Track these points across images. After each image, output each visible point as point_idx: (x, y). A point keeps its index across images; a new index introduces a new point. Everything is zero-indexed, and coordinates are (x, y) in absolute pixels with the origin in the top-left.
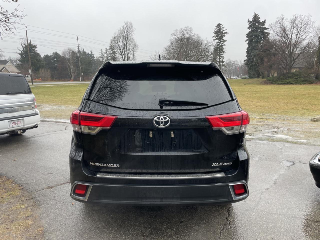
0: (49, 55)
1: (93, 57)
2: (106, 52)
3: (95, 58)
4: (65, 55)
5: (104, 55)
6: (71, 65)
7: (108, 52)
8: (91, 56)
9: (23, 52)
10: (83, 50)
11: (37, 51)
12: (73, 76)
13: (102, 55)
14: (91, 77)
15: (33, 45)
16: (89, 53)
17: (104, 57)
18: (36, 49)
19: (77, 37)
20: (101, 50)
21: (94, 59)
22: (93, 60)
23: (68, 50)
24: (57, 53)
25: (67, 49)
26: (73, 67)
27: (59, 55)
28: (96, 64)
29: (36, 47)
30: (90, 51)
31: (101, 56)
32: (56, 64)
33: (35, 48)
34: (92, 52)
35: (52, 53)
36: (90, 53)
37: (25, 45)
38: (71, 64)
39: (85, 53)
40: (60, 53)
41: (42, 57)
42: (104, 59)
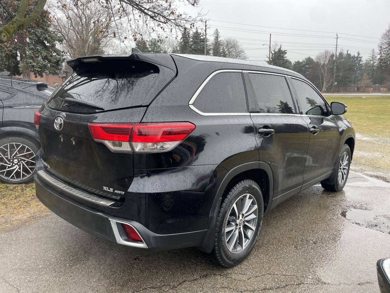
0: (301, 61)
1: (360, 61)
2: (380, 52)
3: (362, 61)
4: (320, 60)
5: (376, 57)
6: (325, 73)
7: (382, 53)
8: (357, 59)
9: (271, 60)
10: (347, 52)
11: (286, 57)
12: (325, 86)
13: (373, 57)
14: (350, 87)
15: (283, 51)
16: (354, 56)
17: (375, 60)
18: (285, 56)
19: (337, 35)
20: (373, 49)
21: (361, 63)
22: (359, 64)
23: (324, 53)
24: (311, 59)
25: (323, 51)
26: (327, 75)
27: (312, 60)
28: (363, 69)
29: (286, 53)
30: (357, 52)
31: (371, 58)
32: (307, 72)
33: (284, 54)
34: (359, 54)
35: (304, 59)
36: (356, 55)
37: (274, 51)
38: (325, 71)
39: (349, 55)
40: (314, 58)
41: (292, 64)
42: (375, 62)
